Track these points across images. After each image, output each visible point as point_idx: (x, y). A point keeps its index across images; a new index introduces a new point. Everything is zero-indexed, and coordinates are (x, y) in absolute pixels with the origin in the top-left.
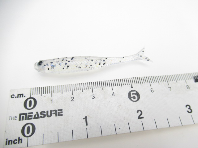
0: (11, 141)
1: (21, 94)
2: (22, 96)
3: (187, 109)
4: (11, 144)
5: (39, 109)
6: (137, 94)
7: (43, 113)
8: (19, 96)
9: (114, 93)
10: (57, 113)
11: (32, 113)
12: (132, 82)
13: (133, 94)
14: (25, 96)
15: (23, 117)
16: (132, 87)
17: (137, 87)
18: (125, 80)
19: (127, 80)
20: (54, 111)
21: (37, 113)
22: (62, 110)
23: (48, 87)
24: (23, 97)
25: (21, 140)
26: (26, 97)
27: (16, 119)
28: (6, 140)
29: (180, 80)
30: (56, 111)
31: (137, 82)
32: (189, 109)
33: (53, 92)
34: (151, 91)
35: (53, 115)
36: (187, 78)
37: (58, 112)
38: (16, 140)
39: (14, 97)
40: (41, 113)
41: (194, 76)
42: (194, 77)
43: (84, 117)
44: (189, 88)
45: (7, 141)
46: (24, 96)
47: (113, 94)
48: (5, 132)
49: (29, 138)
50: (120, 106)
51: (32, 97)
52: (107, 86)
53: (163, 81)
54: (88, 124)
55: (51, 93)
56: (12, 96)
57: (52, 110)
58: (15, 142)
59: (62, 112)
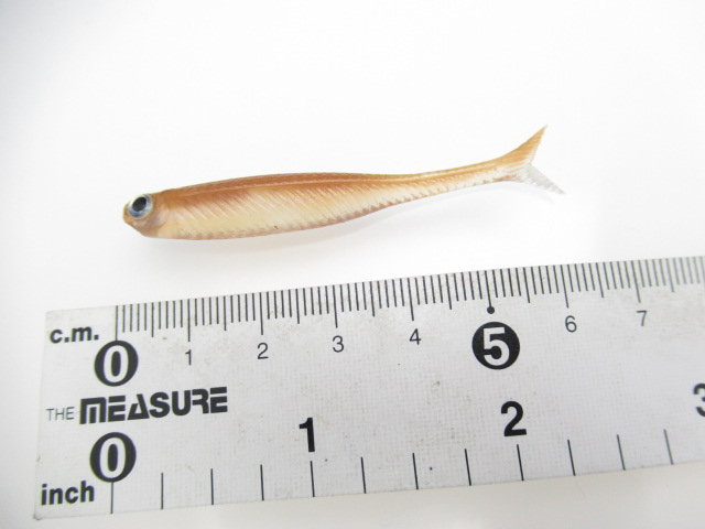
0: (59, 491)
1: (84, 327)
2: (86, 333)
3: (698, 400)
4: (60, 501)
6: (511, 338)
7: (160, 399)
8: (78, 334)
9: (416, 331)
10: (209, 401)
11: (122, 398)
12: (492, 288)
13: (493, 337)
14: (96, 337)
15: (93, 410)
16: (491, 310)
17: (511, 311)
18: (466, 277)
19: (474, 277)
20: (196, 392)
21: (140, 397)
22: (223, 390)
23: (174, 302)
24: (89, 338)
25: (91, 490)
26: (100, 338)
27: (70, 416)
28: (41, 489)
29: (685, 282)
30: (202, 392)
31: (514, 286)
33: (192, 322)
34: (567, 324)
35: (193, 407)
38: (75, 490)
39: (59, 340)
40: (154, 400)
43: (304, 421)
45: (44, 493)
46: (93, 334)
47: (416, 337)
48: (38, 460)
49: (115, 483)
50: (438, 383)
51: (120, 339)
52: (391, 301)
53: (619, 285)
54: (316, 447)
55: (185, 326)
56: (54, 337)
57: (191, 388)
58: (72, 495)
59: (225, 399)
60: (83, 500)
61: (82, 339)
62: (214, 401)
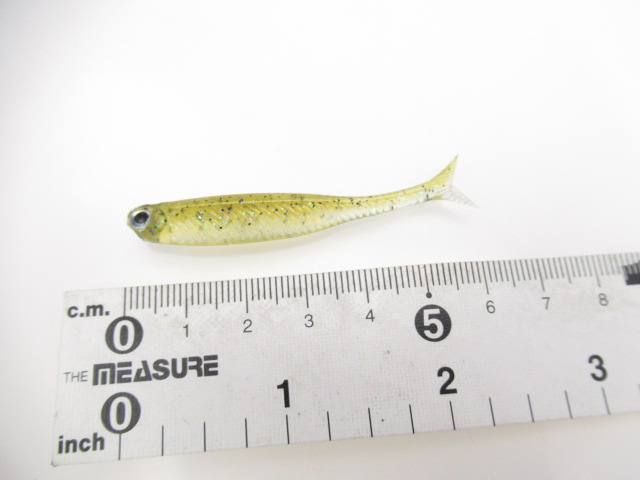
0: (74, 442)
1: (97, 304)
2: (98, 310)
3: (592, 368)
4: (75, 450)
5: (148, 352)
6: (444, 317)
7: (161, 365)
8: (91, 310)
9: (371, 311)
10: (202, 367)
11: (129, 364)
12: (429, 278)
13: (431, 317)
14: (107, 313)
15: (104, 374)
16: (429, 295)
17: (446, 297)
18: (410, 270)
19: (416, 270)
20: (192, 359)
21: (145, 363)
22: (215, 357)
23: (174, 286)
24: (101, 314)
25: (102, 440)
26: (111, 313)
27: (84, 378)
28: (57, 441)
29: (580, 275)
30: (198, 359)
31: (447, 277)
32: (600, 367)
33: (189, 302)
34: (488, 307)
35: (189, 372)
36: (605, 272)
37: (204, 362)
38: (88, 441)
39: (75, 315)
40: (156, 365)
41: (626, 264)
42: (626, 268)
43: (281, 382)
44: (607, 302)
45: (61, 443)
46: (105, 310)
47: (371, 316)
48: (56, 415)
49: (123, 435)
50: (389, 352)
51: (128, 314)
52: (352, 287)
53: (527, 277)
54: (291, 403)
55: (183, 305)
56: (71, 312)
57: (188, 356)
58: (85, 445)
59: (216, 365)
60: (95, 448)
61: (94, 314)
62: (207, 366)
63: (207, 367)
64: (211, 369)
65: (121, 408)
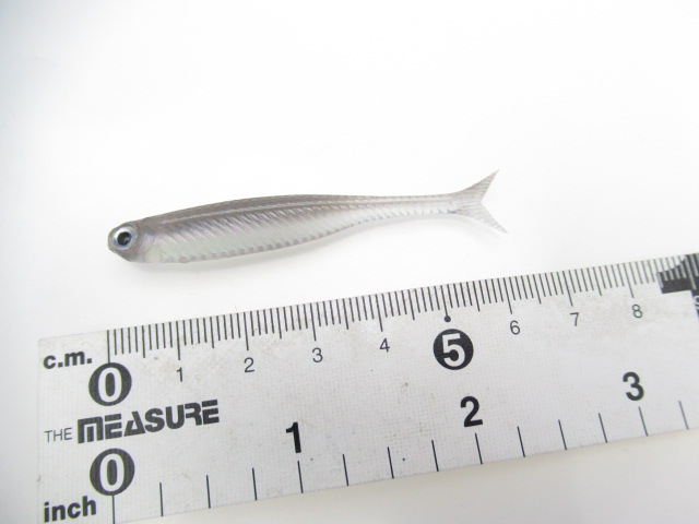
0: (62, 508)
1: (76, 351)
2: (79, 358)
3: (627, 387)
4: (63, 517)
5: (138, 402)
6: (465, 342)
7: (154, 415)
8: (71, 359)
9: (385, 340)
10: (201, 414)
11: (118, 416)
12: (447, 299)
13: (451, 342)
14: (90, 361)
15: (91, 430)
16: (448, 319)
17: (465, 319)
18: (426, 292)
19: (433, 292)
20: (189, 406)
21: (136, 414)
22: (214, 402)
23: (163, 325)
24: (82, 362)
25: (93, 504)
26: (93, 361)
27: (68, 436)
28: (43, 508)
29: (611, 286)
30: (196, 406)
31: (467, 297)
32: (636, 385)
33: (182, 342)
34: (512, 328)
35: (186, 420)
36: (637, 280)
37: (202, 409)
38: (77, 506)
39: (53, 365)
40: (149, 416)
41: (660, 270)
42: (661, 275)
43: (290, 425)
44: (641, 313)
45: (47, 511)
46: (86, 358)
47: (385, 346)
48: (39, 480)
49: (116, 496)
50: (407, 384)
51: (112, 361)
52: (362, 315)
53: (553, 292)
54: (302, 448)
55: (175, 346)
56: (48, 362)
57: (183, 403)
58: (75, 510)
59: (216, 411)
61: (75, 363)
63: (205, 413)
64: (210, 416)
65: (112, 466)
